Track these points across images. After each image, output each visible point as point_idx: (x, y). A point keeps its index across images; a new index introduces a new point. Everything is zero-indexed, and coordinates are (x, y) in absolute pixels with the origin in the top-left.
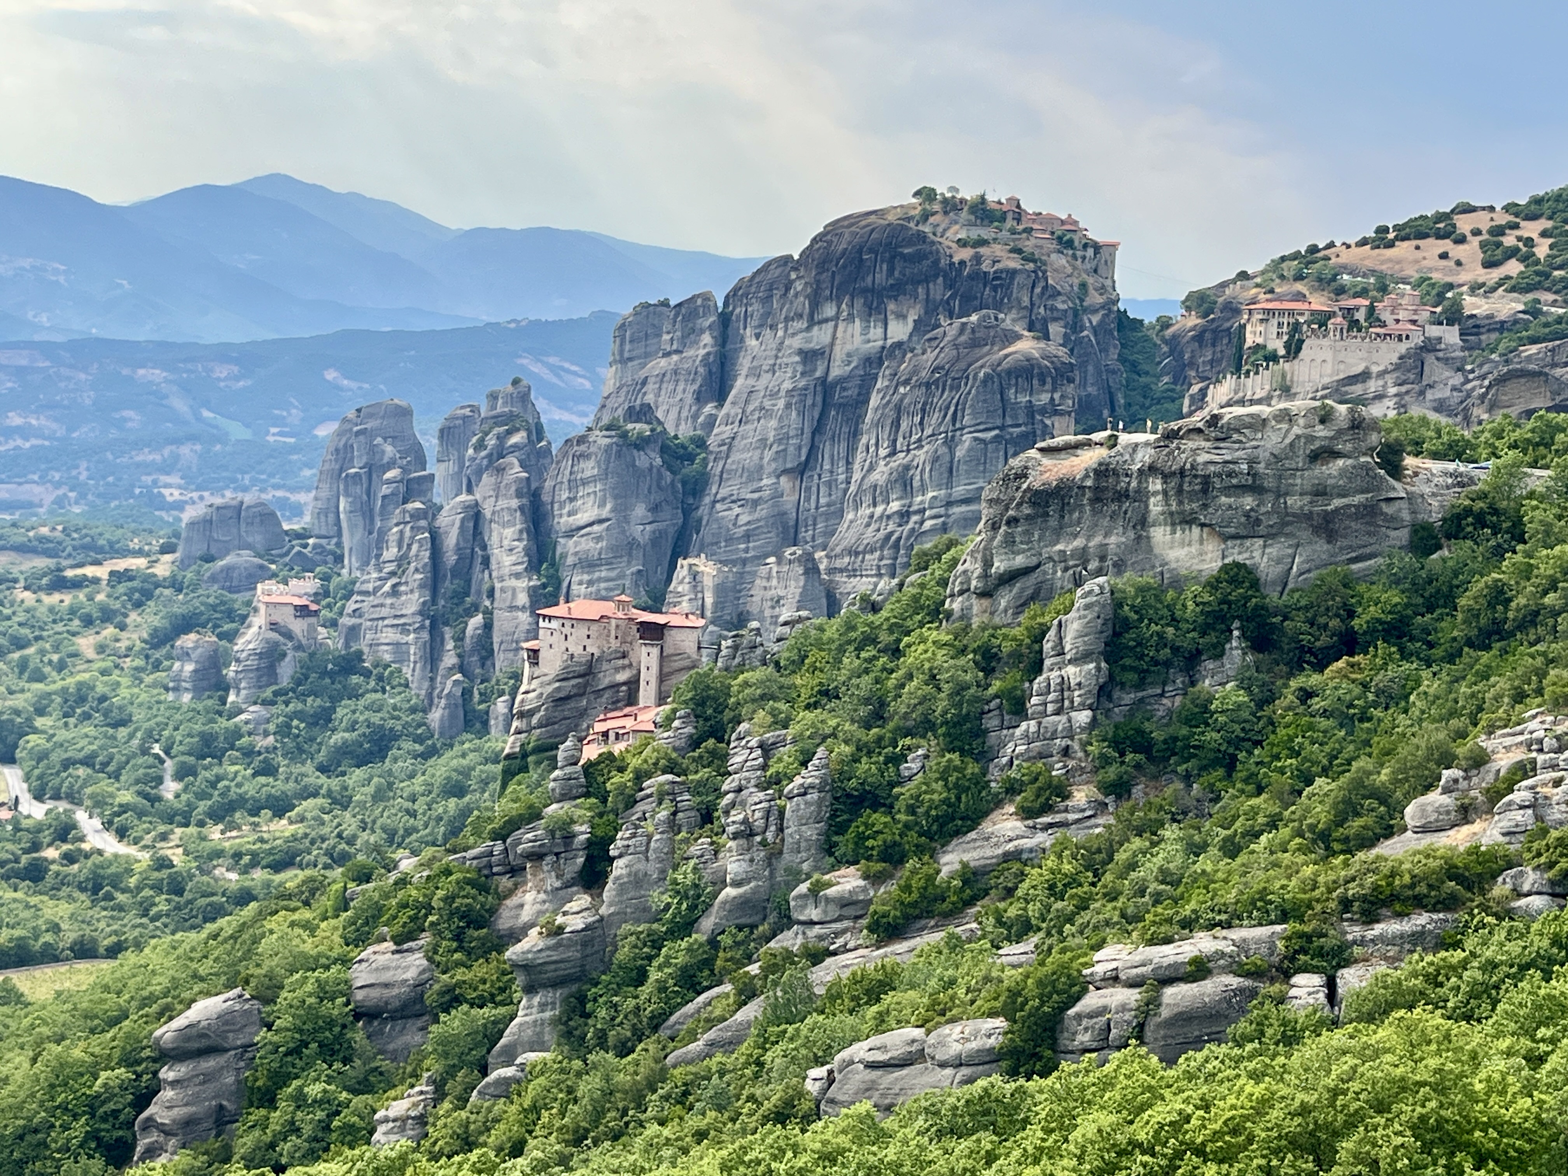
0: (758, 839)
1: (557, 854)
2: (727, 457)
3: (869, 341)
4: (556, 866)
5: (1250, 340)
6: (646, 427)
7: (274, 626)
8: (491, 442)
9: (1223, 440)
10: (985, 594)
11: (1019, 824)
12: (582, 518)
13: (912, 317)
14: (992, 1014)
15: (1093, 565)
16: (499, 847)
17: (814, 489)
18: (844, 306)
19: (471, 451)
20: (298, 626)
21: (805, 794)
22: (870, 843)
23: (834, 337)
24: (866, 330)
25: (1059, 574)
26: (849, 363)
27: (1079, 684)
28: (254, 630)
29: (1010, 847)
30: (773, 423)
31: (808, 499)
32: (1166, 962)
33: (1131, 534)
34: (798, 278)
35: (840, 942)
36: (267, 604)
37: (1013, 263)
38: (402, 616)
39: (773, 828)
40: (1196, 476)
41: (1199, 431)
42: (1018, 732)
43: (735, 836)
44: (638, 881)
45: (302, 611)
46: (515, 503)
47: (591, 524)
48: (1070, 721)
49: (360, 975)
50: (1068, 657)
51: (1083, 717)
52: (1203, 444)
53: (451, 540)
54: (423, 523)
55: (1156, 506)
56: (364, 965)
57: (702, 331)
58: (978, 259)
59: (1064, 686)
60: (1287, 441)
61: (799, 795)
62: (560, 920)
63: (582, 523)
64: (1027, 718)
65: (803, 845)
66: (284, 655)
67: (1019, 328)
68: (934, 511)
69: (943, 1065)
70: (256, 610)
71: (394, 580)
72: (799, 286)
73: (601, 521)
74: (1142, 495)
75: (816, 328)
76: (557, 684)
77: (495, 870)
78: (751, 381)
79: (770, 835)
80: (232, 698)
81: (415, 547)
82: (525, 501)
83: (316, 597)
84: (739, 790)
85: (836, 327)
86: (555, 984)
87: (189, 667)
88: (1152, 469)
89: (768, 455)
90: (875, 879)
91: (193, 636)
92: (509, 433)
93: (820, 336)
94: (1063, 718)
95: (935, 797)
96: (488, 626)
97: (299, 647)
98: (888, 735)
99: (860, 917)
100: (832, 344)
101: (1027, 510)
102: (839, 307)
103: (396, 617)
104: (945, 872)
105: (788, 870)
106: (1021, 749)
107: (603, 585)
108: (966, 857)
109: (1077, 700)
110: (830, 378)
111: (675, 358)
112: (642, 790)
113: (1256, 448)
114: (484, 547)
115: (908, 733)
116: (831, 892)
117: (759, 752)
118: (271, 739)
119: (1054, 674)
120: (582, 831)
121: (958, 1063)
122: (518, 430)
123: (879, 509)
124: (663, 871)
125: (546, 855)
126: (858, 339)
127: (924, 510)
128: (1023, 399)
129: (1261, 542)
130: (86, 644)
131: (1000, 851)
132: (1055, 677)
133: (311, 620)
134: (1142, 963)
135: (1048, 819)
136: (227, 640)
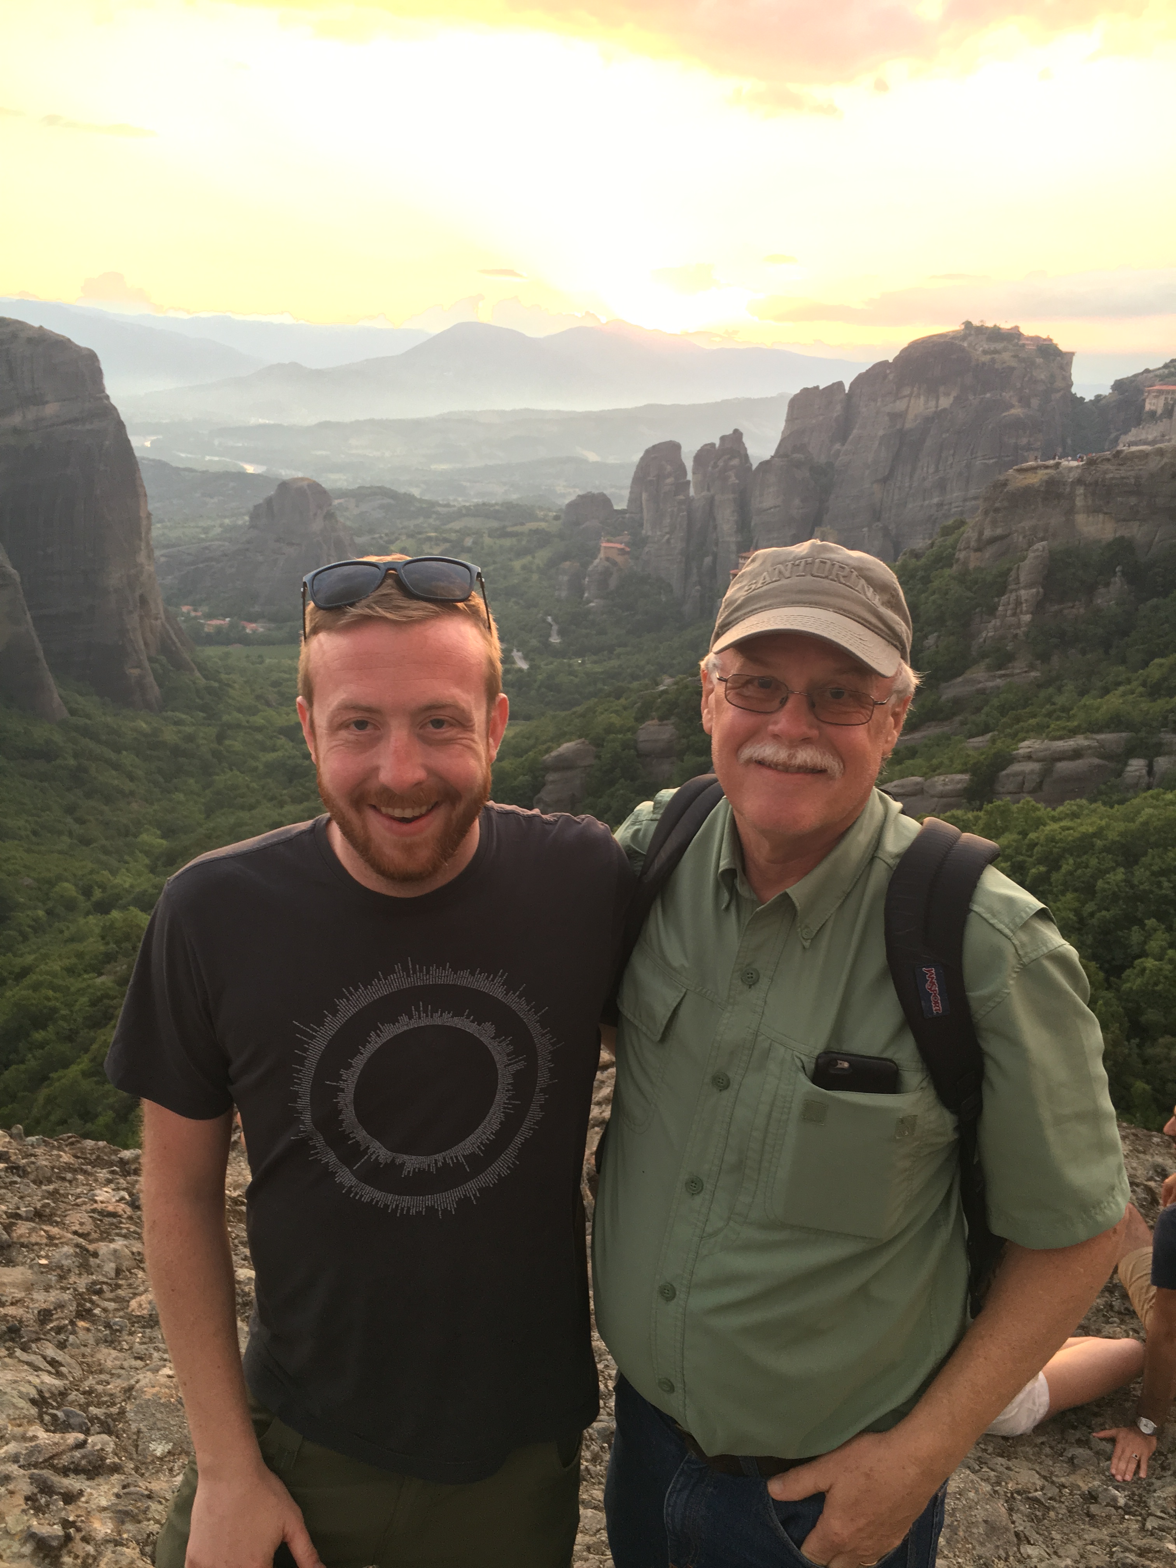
2: (845, 473)
3: (928, 408)
5: (1148, 407)
6: (802, 456)
7: (607, 559)
8: (721, 463)
9: (1122, 465)
10: (978, 550)
11: (986, 674)
12: (766, 505)
13: (954, 394)
14: (962, 772)
15: (1041, 535)
17: (892, 491)
18: (915, 389)
19: (709, 470)
20: (619, 559)
23: (908, 407)
24: (926, 402)
25: (1021, 538)
26: (916, 421)
27: (1026, 600)
28: (598, 561)
29: (980, 686)
31: (888, 496)
32: (1058, 749)
33: (1064, 519)
34: (891, 373)
36: (605, 547)
37: (1014, 364)
38: (671, 555)
40: (1104, 486)
41: (1108, 460)
42: (990, 625)
45: (622, 552)
47: (771, 508)
48: (1019, 620)
49: (642, 736)
50: (1021, 585)
51: (1027, 618)
52: (1111, 467)
54: (684, 507)
55: (1079, 502)
56: (644, 731)
57: (836, 403)
58: (993, 361)
59: (1018, 601)
60: (1159, 466)
64: (996, 618)
66: (612, 574)
67: (1014, 401)
68: (957, 504)
69: (933, 796)
70: (600, 551)
71: (667, 536)
72: (891, 377)
73: (775, 507)
74: (1071, 497)
80: (586, 595)
81: (679, 519)
82: (737, 495)
83: (627, 544)
85: (910, 401)
87: (566, 578)
88: (1079, 481)
89: (867, 472)
91: (568, 563)
92: (730, 459)
93: (900, 405)
94: (1016, 618)
96: (714, 561)
97: (619, 570)
100: (907, 410)
101: (1006, 504)
102: (912, 389)
103: (668, 555)
104: (944, 698)
106: (990, 634)
108: (956, 690)
109: (1024, 609)
110: (904, 430)
111: (821, 418)
113: (1140, 470)
114: (714, 519)
118: (605, 616)
119: (1014, 594)
121: (942, 796)
123: (927, 502)
126: (922, 407)
127: (951, 504)
128: (1013, 441)
129: (1138, 523)
130: (517, 564)
131: (973, 688)
132: (1013, 596)
133: (627, 556)
134: (1046, 750)
135: (1003, 672)
136: (585, 565)
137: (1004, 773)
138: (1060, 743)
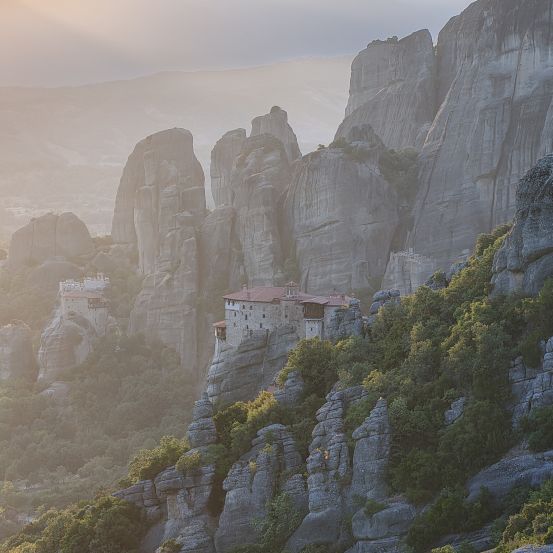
0: (332, 473)
1: (188, 489)
3: (547, 66)
4: (187, 498)
7: (72, 316)
10: (517, 271)
11: (531, 457)
12: (317, 220)
16: (148, 484)
17: (505, 191)
19: (234, 168)
20: (91, 316)
21: (368, 436)
22: (414, 474)
23: (519, 64)
28: (57, 320)
29: (523, 475)
30: (470, 137)
31: (500, 200)
36: (67, 298)
39: (344, 464)
43: (315, 470)
44: (244, 509)
45: (95, 303)
46: (262, 209)
47: (324, 225)
53: (213, 243)
54: (190, 229)
61: (363, 437)
62: (179, 540)
63: (316, 225)
64: (542, 371)
65: (367, 477)
66: (81, 339)
70: (58, 304)
71: (168, 276)
72: (489, 22)
73: (331, 223)
75: (503, 57)
76: (240, 355)
77: (147, 502)
78: (453, 103)
79: (342, 470)
80: (41, 376)
81: (183, 249)
83: (106, 292)
84: (324, 434)
85: (520, 54)
89: (467, 164)
90: (416, 502)
93: (507, 63)
95: (467, 436)
97: (93, 333)
98: (438, 387)
100: (518, 70)
102: (522, 39)
104: (471, 496)
105: (355, 497)
106: (537, 395)
107: (333, 276)
108: (488, 484)
110: (516, 99)
112: (257, 436)
115: (453, 385)
116: (383, 513)
117: (339, 404)
118: (70, 408)
120: (208, 471)
122: (272, 150)
124: (264, 501)
125: (179, 489)
136: (37, 327)
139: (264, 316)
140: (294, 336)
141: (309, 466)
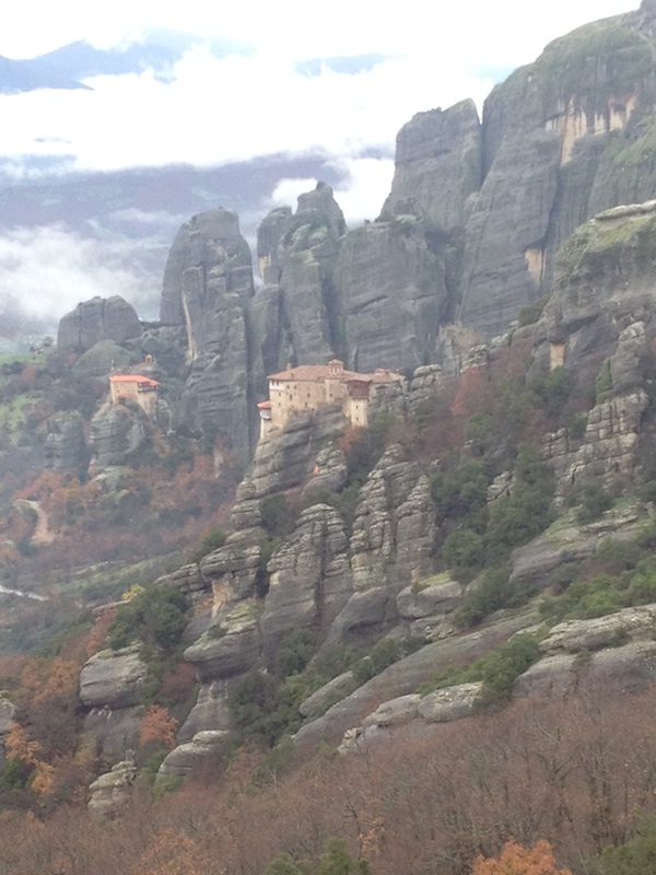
0: (376, 552)
1: (233, 572)
2: (481, 238)
3: (594, 131)
4: (233, 582)
6: (412, 218)
7: (123, 401)
8: (297, 237)
10: (559, 341)
11: (576, 530)
12: (363, 298)
14: (474, 679)
15: (637, 312)
16: (194, 568)
18: (572, 104)
19: (281, 247)
20: (143, 400)
21: (410, 514)
22: (460, 550)
23: (565, 129)
24: (590, 123)
26: (578, 152)
27: (623, 412)
28: (108, 404)
29: (568, 548)
30: (517, 208)
32: (596, 631)
35: (435, 631)
36: (116, 383)
38: (224, 387)
39: (387, 543)
42: (577, 455)
43: (359, 550)
44: (289, 590)
45: (145, 387)
47: (371, 302)
48: (618, 442)
49: (88, 676)
50: (616, 388)
51: (629, 439)
53: (261, 322)
54: (238, 309)
56: (91, 667)
57: (466, 131)
59: (613, 415)
61: (405, 515)
62: (224, 625)
63: (364, 301)
64: (585, 442)
65: (412, 555)
66: (131, 424)
69: (429, 722)
70: (108, 389)
71: (218, 357)
73: (378, 299)
75: (549, 123)
76: (286, 436)
77: (191, 587)
78: (499, 173)
79: (386, 547)
80: (93, 461)
81: (232, 329)
82: (317, 285)
83: (156, 375)
84: (367, 513)
85: (566, 120)
86: (222, 676)
87: (60, 438)
89: (514, 234)
90: (461, 579)
92: (312, 229)
93: (552, 129)
94: (613, 441)
97: (144, 417)
99: (450, 611)
100: (563, 136)
101: (587, 270)
102: (567, 104)
103: (220, 388)
104: (516, 572)
105: (400, 576)
106: (580, 468)
108: (532, 560)
109: (623, 426)
110: (562, 166)
111: (444, 157)
112: (300, 517)
114: (288, 326)
116: (426, 591)
117: (382, 482)
119: (606, 405)
120: (253, 552)
122: (319, 226)
125: (224, 573)
126: (585, 130)
131: (558, 553)
132: (605, 407)
133: (153, 394)
134: (580, 633)
135: (597, 525)
136: (88, 414)
137: (524, 675)
138: (598, 622)
139: (309, 395)
140: (339, 414)
141: (353, 546)
